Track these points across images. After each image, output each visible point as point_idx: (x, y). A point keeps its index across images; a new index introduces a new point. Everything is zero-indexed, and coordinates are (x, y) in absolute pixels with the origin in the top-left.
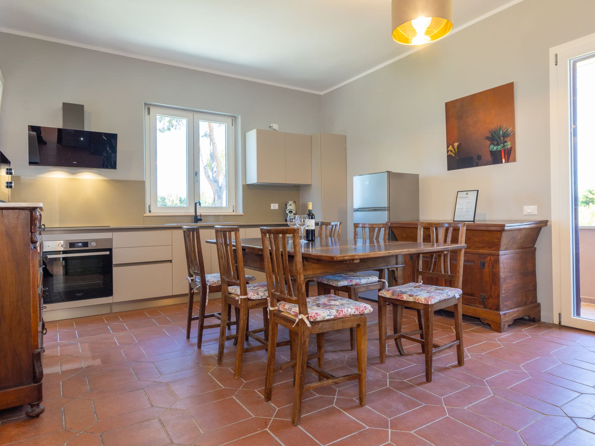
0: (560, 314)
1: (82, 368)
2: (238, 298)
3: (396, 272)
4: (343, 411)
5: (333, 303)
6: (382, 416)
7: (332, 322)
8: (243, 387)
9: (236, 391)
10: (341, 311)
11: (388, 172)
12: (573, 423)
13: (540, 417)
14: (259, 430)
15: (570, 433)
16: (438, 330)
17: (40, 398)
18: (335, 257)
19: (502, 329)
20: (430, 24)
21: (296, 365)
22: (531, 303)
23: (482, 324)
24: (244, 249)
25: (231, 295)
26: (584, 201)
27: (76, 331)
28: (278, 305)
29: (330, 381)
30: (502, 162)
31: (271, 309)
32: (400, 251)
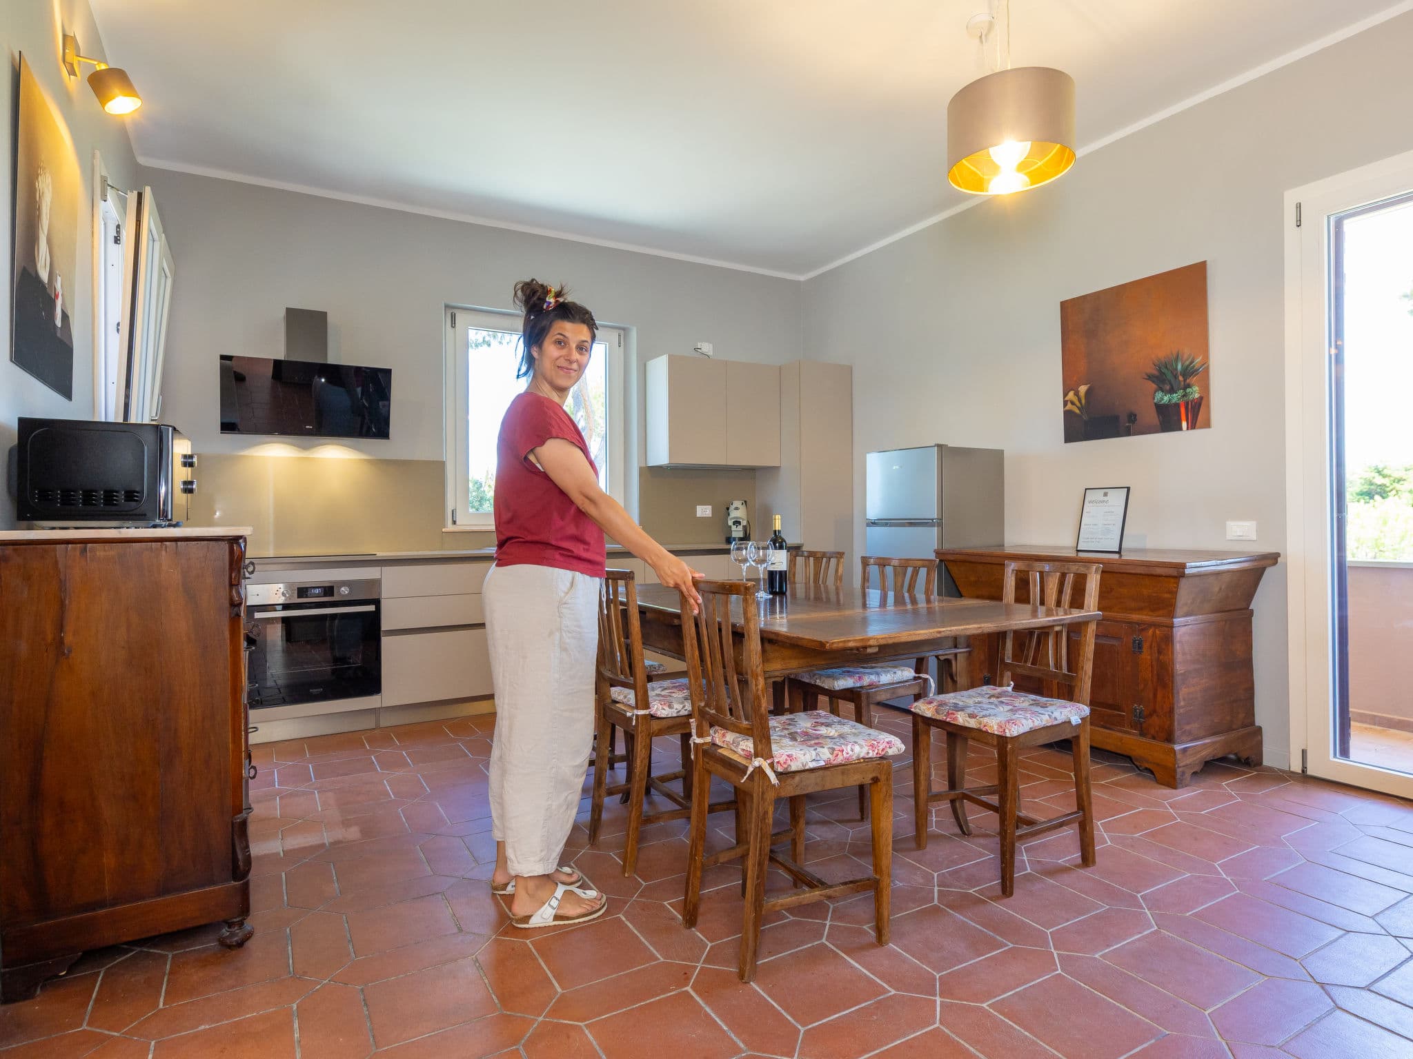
0: (1304, 752)
1: (323, 845)
2: (631, 714)
3: (954, 662)
4: (843, 955)
5: (823, 731)
6: (922, 968)
7: (821, 773)
8: (641, 896)
9: (626, 903)
10: (840, 750)
11: (939, 446)
12: (1326, 997)
13: (1257, 982)
14: (673, 990)
15: (1320, 1019)
16: (1043, 779)
17: (245, 910)
18: (828, 642)
19: (1178, 781)
20: (1028, 151)
21: (748, 854)
22: (1244, 726)
23: (1136, 769)
24: (643, 611)
25: (617, 705)
26: (1365, 490)
27: (310, 766)
28: (711, 732)
29: (817, 893)
30: (1181, 429)
31: (699, 741)
32: (962, 627)
